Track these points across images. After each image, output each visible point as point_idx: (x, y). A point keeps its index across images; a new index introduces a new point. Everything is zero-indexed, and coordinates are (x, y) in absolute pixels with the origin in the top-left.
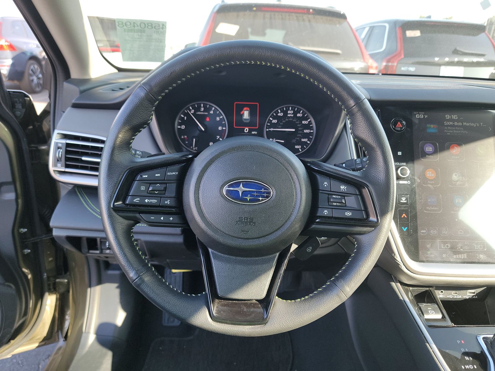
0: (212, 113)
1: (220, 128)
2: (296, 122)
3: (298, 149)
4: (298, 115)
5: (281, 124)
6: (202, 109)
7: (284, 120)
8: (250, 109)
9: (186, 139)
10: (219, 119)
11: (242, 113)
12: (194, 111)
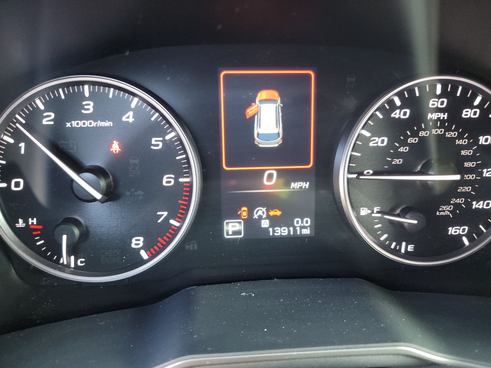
0: (131, 120)
1: (168, 180)
2: (457, 142)
3: (460, 236)
4: (468, 113)
5: (401, 149)
6: (89, 107)
7: (415, 134)
8: (281, 95)
9: (36, 230)
10: (161, 144)
11: (250, 112)
12: (53, 115)
